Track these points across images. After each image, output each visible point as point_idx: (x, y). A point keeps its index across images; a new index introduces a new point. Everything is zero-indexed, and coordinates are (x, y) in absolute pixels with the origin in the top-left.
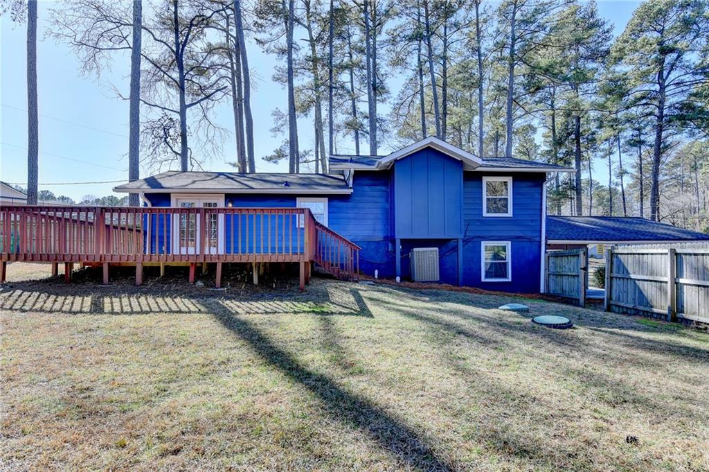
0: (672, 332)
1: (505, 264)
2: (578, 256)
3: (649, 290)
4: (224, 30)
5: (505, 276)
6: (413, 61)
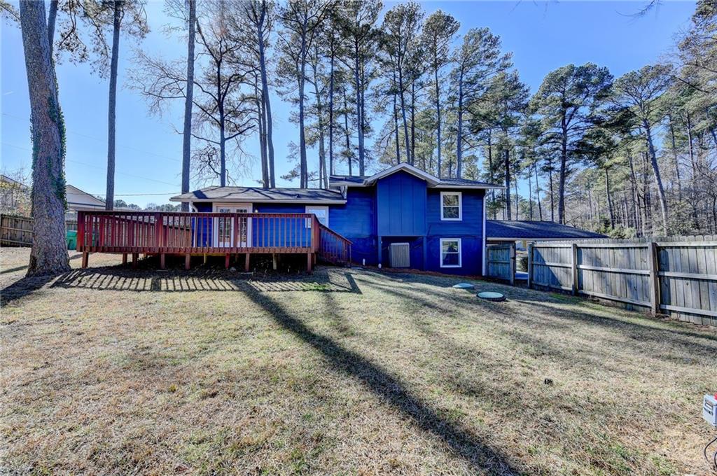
0: (575, 303)
1: (457, 255)
2: (509, 249)
3: (559, 273)
4: (254, 85)
5: (457, 263)
6: (390, 108)
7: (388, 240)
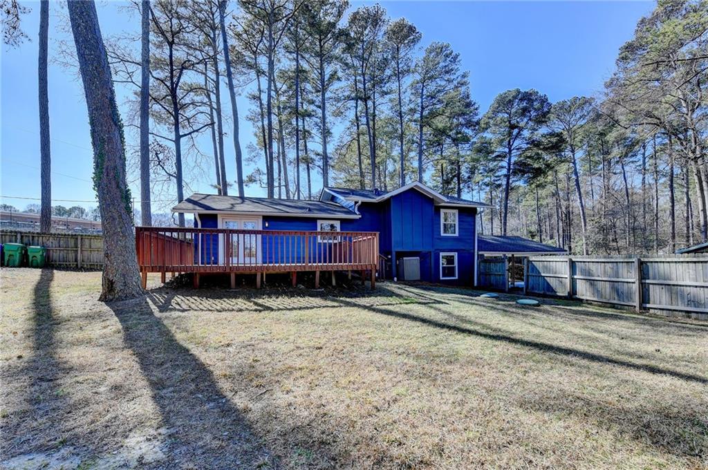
1: (454, 268)
2: (504, 262)
3: (553, 282)
4: (202, 73)
5: (454, 276)
6: (351, 115)
7: (401, 255)
